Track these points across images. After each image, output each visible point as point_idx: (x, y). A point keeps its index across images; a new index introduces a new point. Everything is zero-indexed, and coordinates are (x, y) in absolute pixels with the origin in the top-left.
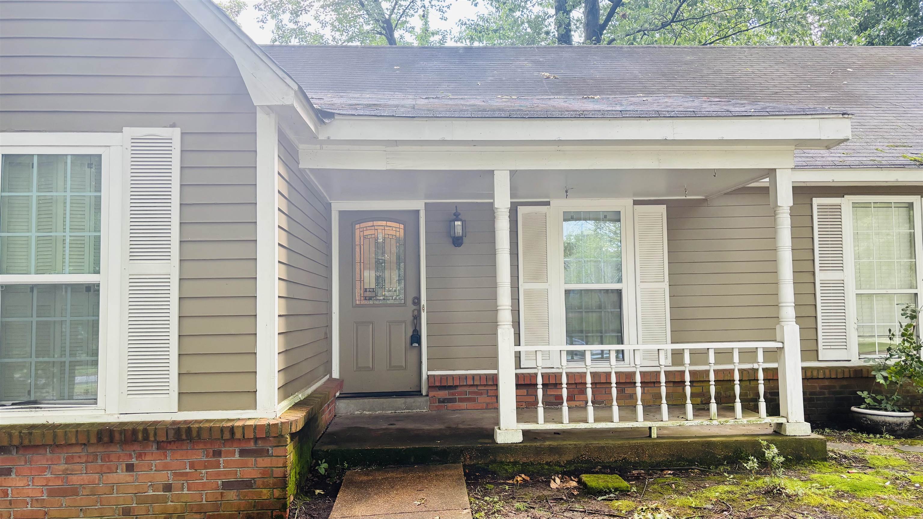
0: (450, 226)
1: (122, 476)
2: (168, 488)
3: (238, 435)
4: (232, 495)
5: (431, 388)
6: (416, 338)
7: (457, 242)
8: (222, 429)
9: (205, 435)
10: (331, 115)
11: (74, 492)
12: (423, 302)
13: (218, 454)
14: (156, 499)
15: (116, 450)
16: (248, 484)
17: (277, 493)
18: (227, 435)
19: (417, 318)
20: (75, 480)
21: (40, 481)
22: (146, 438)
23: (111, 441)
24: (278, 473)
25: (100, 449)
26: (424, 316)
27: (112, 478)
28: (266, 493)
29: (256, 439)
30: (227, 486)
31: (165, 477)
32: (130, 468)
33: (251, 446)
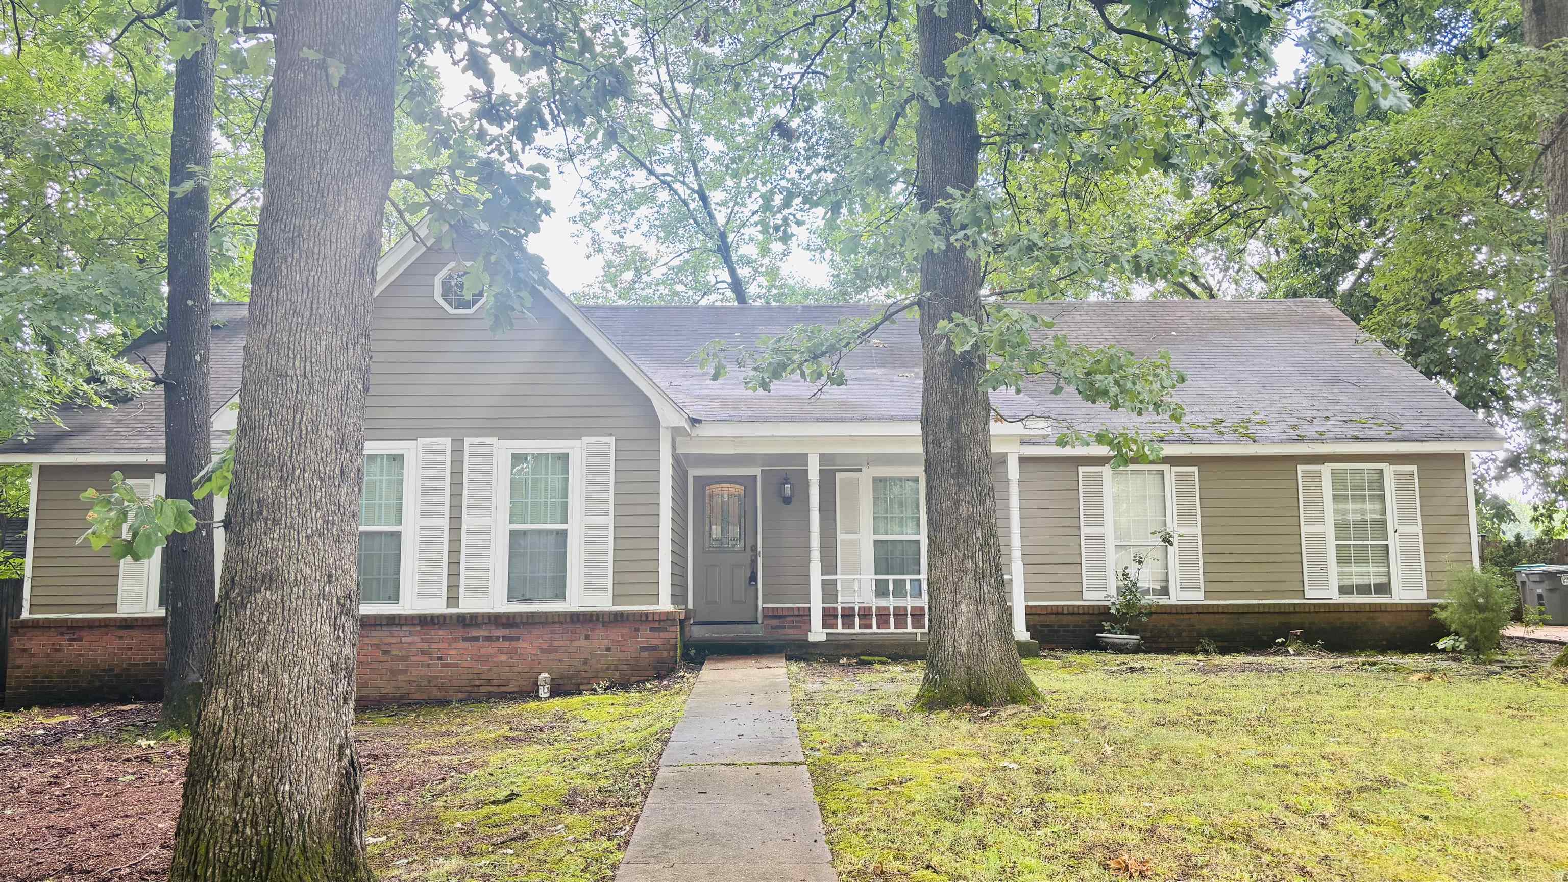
0: (781, 490)
1: (583, 642)
2: (608, 649)
3: (650, 618)
4: (645, 654)
5: (765, 617)
6: (753, 578)
7: (787, 500)
8: (641, 615)
9: (631, 618)
10: (699, 421)
11: (555, 650)
12: (760, 549)
13: (637, 630)
14: (602, 656)
15: (578, 626)
16: (654, 648)
17: (672, 654)
18: (644, 618)
19: (754, 562)
20: (556, 643)
21: (536, 644)
22: (598, 620)
23: (578, 620)
24: (672, 642)
25: (570, 626)
26: (760, 560)
27: (577, 643)
28: (665, 654)
29: (660, 621)
30: (643, 649)
31: (606, 643)
32: (587, 637)
33: (657, 625)
